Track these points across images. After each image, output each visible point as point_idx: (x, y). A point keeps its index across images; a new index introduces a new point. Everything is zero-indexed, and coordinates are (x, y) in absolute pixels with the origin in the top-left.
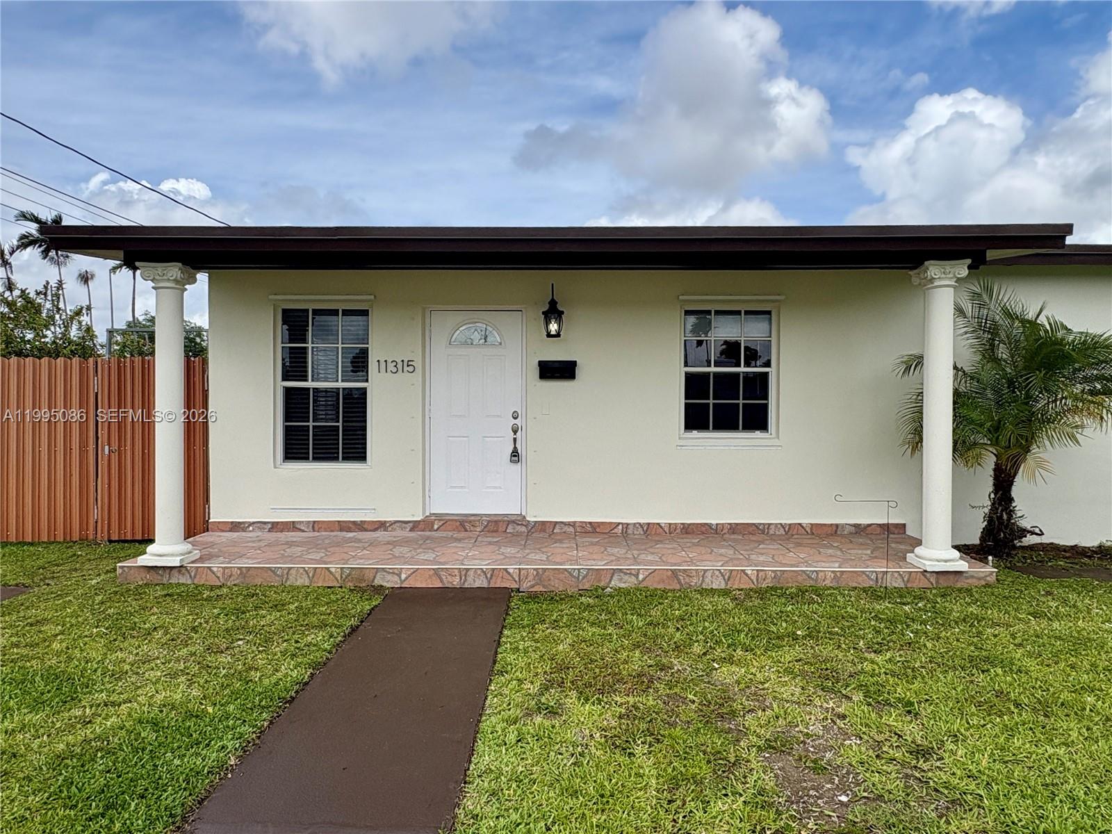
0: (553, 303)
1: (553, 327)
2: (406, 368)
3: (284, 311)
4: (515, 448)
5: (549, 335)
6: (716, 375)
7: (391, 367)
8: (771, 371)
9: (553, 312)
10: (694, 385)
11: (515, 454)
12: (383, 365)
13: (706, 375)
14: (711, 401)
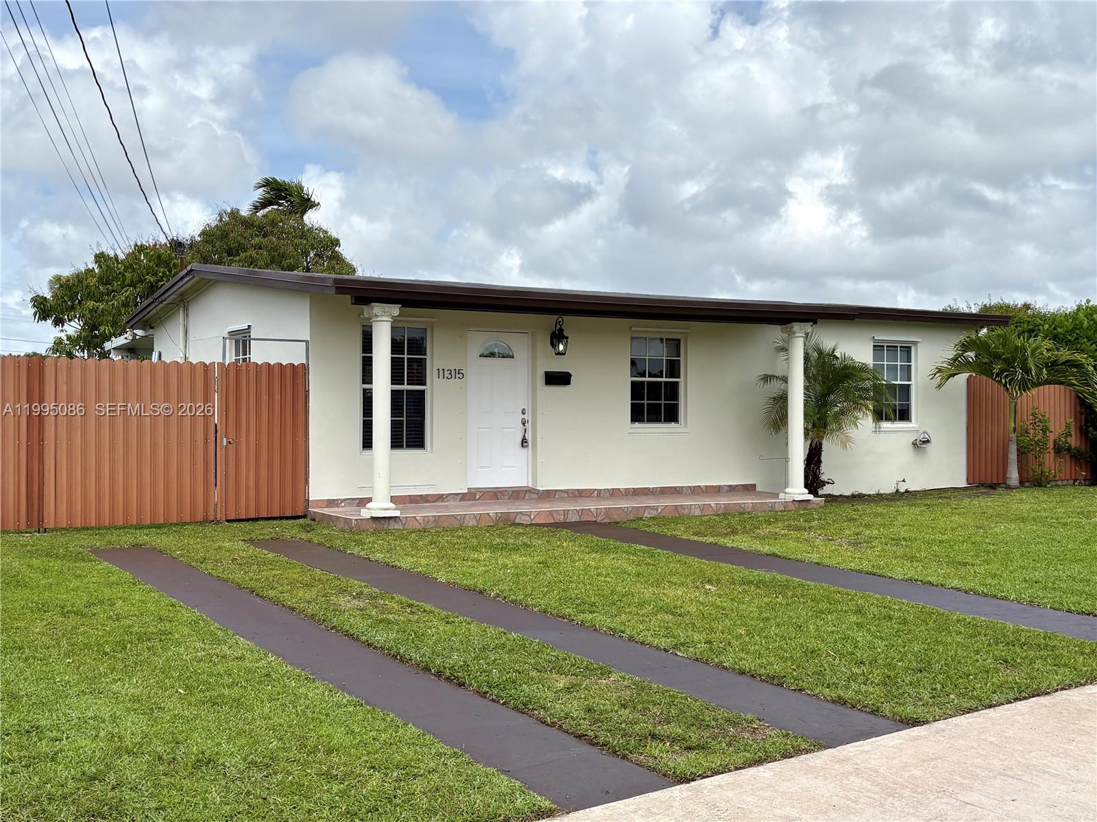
0: (561, 331)
1: (562, 348)
2: (457, 376)
3: (363, 327)
4: (524, 436)
6: (649, 383)
7: (447, 374)
8: (681, 380)
9: (561, 337)
10: (636, 389)
11: (524, 442)
12: (441, 373)
13: (643, 383)
14: (646, 402)
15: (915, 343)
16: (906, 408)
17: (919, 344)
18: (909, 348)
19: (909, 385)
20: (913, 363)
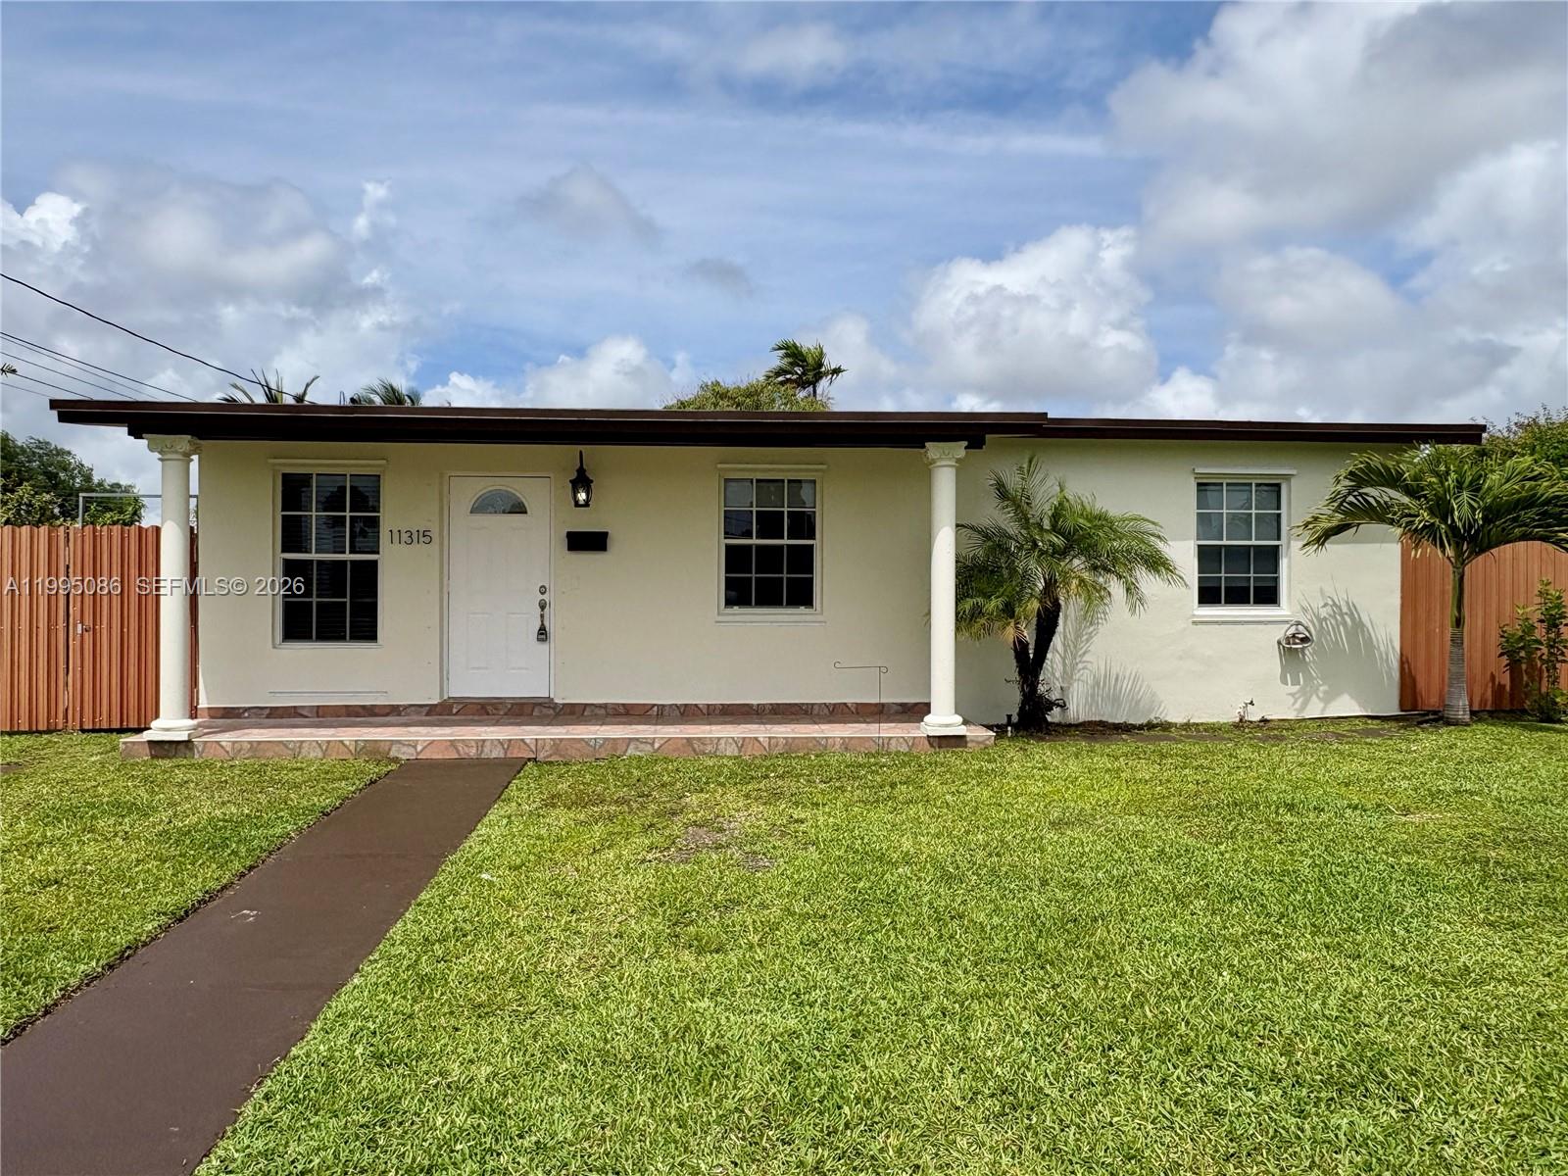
0: (581, 471)
1: (582, 496)
2: (422, 539)
3: (284, 475)
4: (543, 624)
5: (577, 504)
6: (758, 547)
7: (405, 537)
8: (817, 543)
9: (582, 481)
10: (735, 559)
11: (543, 634)
12: (397, 536)
13: (750, 547)
14: (754, 575)
15: (1287, 477)
16: (1272, 584)
17: (1293, 481)
18: (1278, 486)
19: (1277, 546)
20: (1284, 511)
